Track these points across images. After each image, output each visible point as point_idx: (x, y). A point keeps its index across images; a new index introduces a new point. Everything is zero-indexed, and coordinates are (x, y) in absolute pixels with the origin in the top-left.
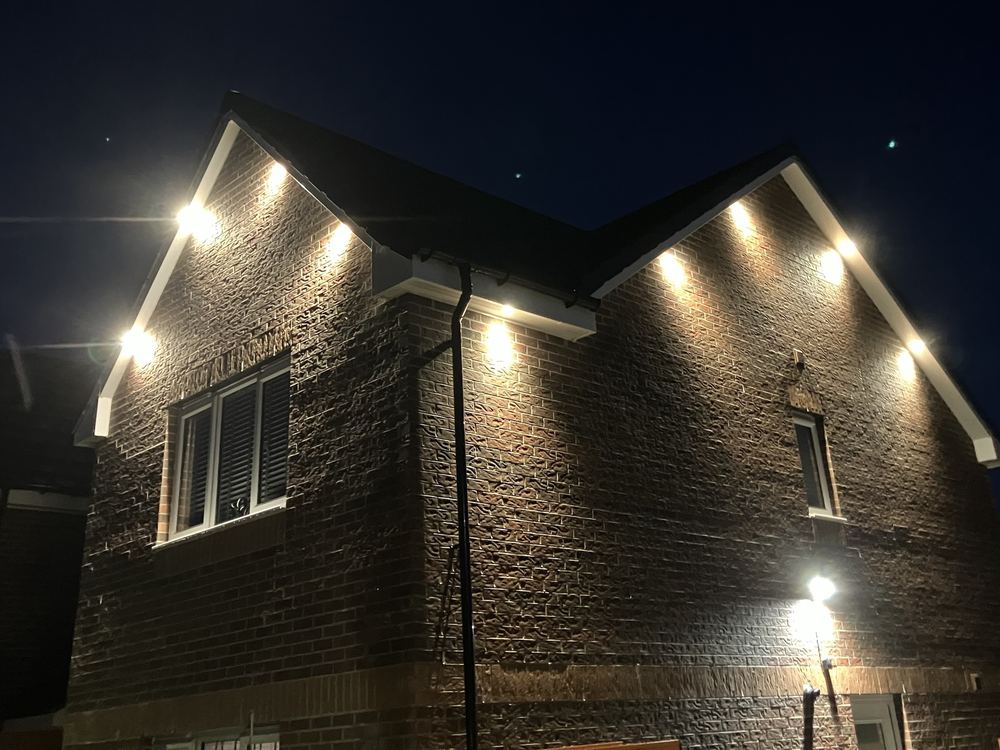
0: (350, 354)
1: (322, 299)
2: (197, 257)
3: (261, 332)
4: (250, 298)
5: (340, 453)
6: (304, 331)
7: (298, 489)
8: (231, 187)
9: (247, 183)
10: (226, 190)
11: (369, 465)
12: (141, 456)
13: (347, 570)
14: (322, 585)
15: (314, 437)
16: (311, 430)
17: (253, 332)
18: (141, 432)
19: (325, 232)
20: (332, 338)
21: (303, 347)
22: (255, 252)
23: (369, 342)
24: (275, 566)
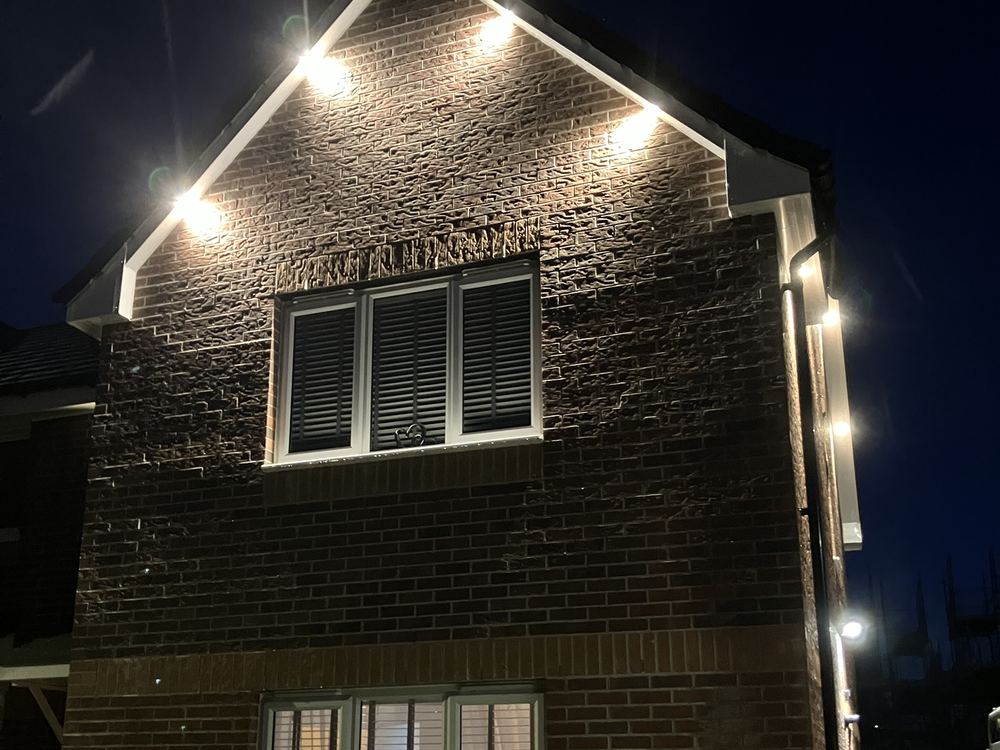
0: (660, 272)
1: (599, 199)
2: (321, 113)
3: (473, 225)
4: (446, 180)
5: (646, 386)
6: (565, 234)
7: (565, 420)
8: (390, 33)
9: (429, 32)
10: (380, 35)
11: (707, 403)
12: (216, 351)
13: (671, 518)
14: (622, 531)
15: (594, 363)
16: (587, 354)
17: (456, 224)
18: (211, 322)
19: (602, 119)
20: (625, 249)
21: (565, 253)
22: (451, 124)
23: (699, 263)
24: (525, 504)
